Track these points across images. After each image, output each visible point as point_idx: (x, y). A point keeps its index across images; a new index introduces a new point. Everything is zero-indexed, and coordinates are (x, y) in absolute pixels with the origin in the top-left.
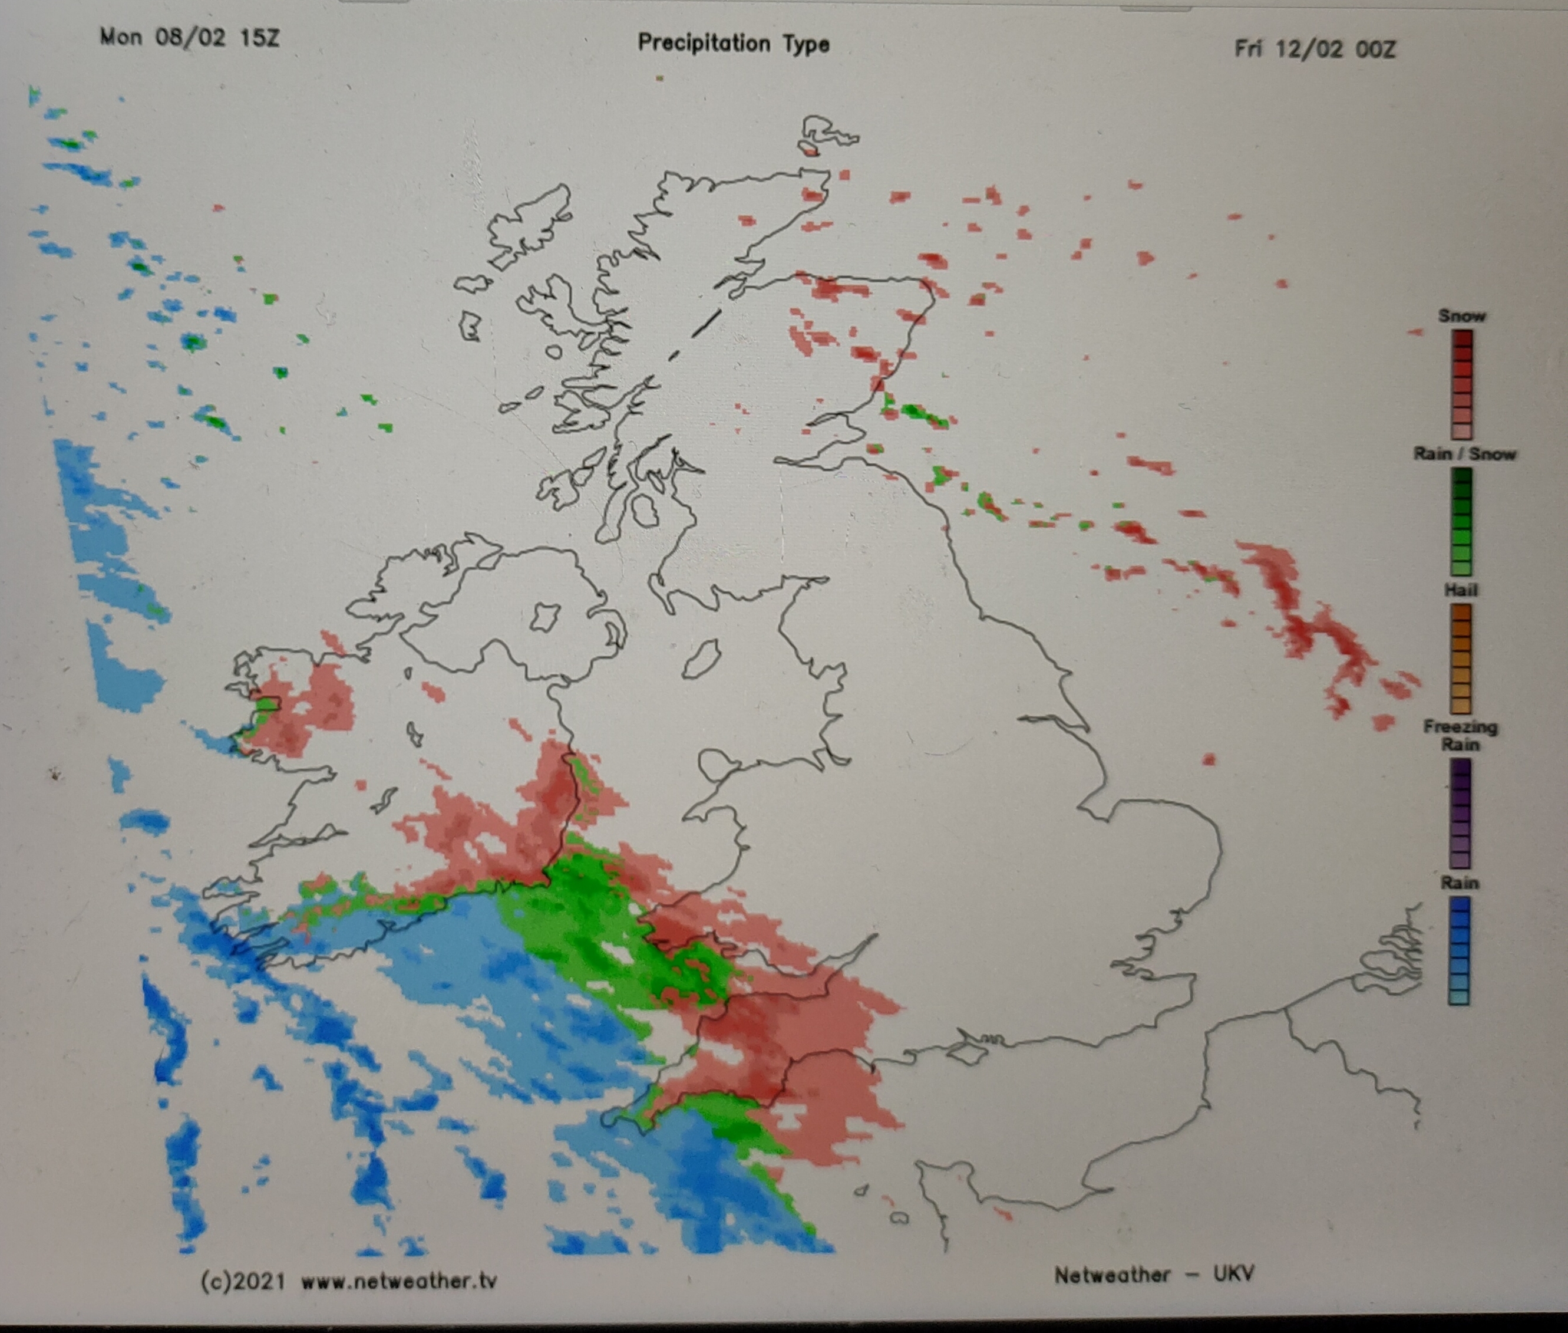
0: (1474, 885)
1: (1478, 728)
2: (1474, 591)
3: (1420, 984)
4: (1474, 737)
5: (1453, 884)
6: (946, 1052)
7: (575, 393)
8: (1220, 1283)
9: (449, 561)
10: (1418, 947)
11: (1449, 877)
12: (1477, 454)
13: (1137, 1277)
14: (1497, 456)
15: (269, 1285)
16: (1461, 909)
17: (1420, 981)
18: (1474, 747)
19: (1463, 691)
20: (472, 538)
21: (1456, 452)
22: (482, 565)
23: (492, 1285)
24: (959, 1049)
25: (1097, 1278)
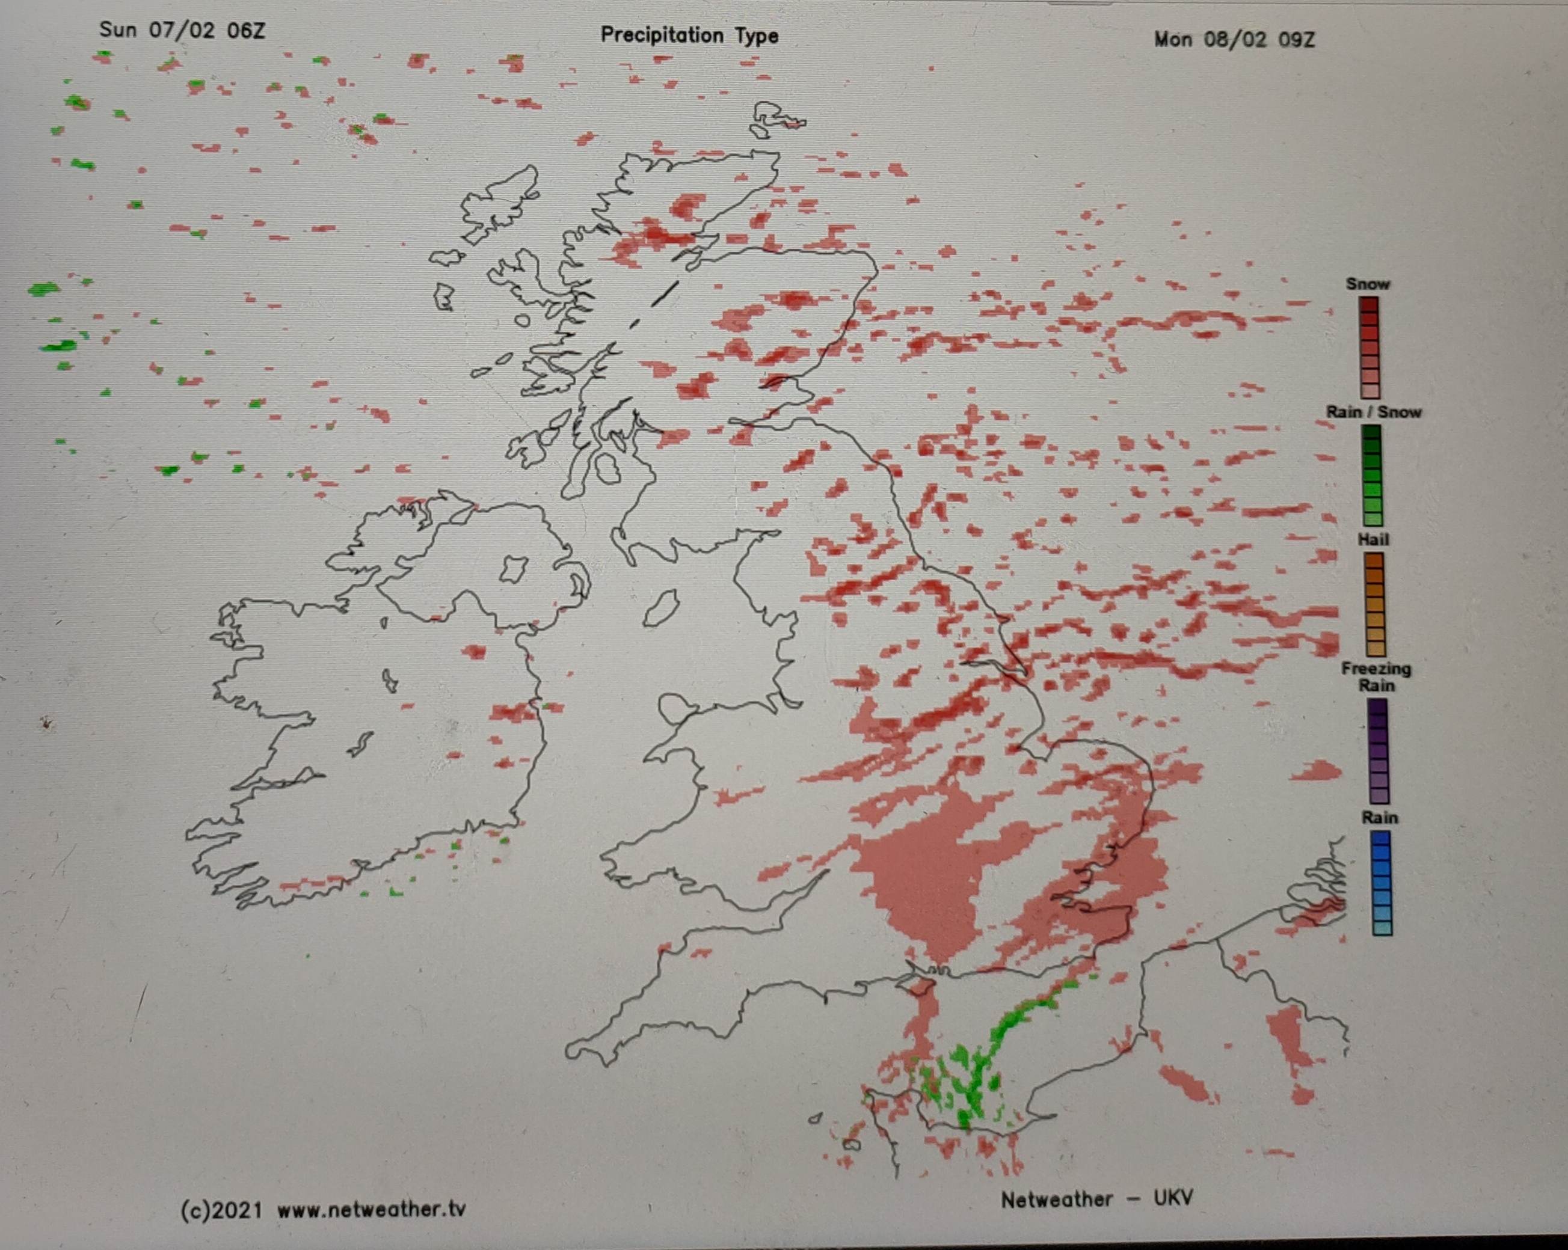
0: (1393, 819)
1: (1392, 669)
2: (1386, 540)
3: (1345, 915)
4: (1389, 678)
5: (1373, 818)
6: (896, 983)
7: (541, 359)
8: (1160, 1207)
9: (424, 517)
10: (1341, 879)
11: (1371, 813)
12: (1384, 412)
13: (1081, 1201)
14: (1404, 413)
15: (247, 1214)
16: (1381, 843)
17: (1346, 911)
18: (1390, 687)
19: (1377, 634)
20: (446, 495)
21: (1365, 411)
22: (454, 520)
23: (461, 1213)
24: (907, 980)
25: (1042, 1202)
